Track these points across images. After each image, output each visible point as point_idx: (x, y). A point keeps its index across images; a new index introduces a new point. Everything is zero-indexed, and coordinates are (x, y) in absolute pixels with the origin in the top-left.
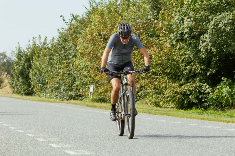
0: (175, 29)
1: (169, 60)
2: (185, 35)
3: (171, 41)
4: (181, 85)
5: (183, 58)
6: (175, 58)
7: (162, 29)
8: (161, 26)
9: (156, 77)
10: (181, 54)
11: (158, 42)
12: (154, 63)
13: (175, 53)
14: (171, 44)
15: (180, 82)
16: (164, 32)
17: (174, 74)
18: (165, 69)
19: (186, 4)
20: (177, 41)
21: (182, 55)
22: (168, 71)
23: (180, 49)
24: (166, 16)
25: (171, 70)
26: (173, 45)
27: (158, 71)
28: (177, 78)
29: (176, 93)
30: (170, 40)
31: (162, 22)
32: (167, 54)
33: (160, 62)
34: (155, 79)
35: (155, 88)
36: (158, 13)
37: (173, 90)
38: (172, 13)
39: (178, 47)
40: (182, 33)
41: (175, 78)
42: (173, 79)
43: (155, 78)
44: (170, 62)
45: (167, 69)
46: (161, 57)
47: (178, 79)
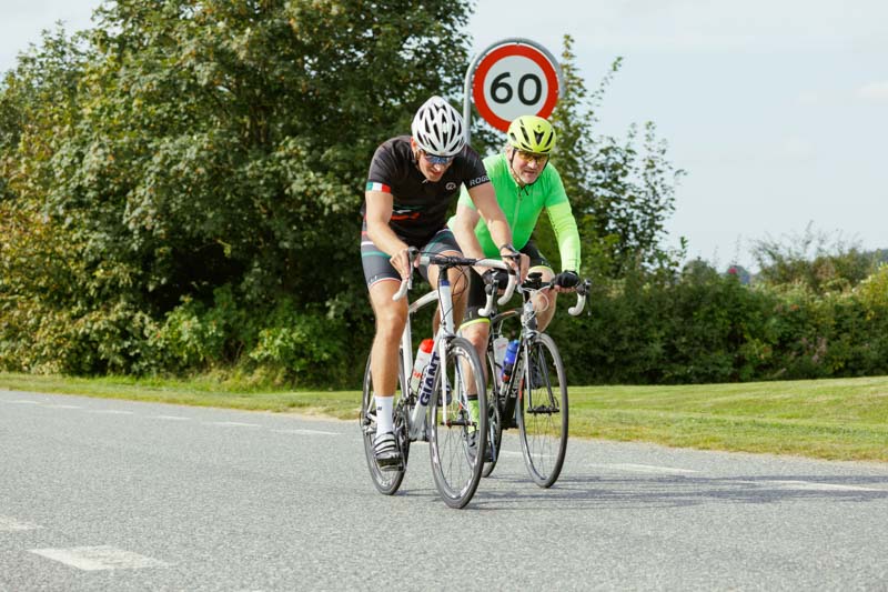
0: (61, 177)
1: (43, 254)
2: (86, 192)
3: (53, 208)
4: (74, 318)
5: (80, 249)
6: (59, 249)
7: (27, 178)
8: (23, 171)
9: (10, 298)
10: (74, 239)
11: (16, 210)
12: (7, 265)
13: (61, 238)
14: (53, 213)
15: (70, 308)
16: (31, 185)
17: (56, 291)
18: (33, 279)
19: (90, 115)
20: (68, 207)
21: (77, 241)
22: (42, 284)
23: (72, 227)
24: (36, 148)
25: (47, 281)
26: (56, 217)
27: (17, 284)
28: (64, 300)
29: (68, 337)
30: (48, 205)
31: (27, 162)
32: (37, 240)
33: (24, 260)
34: (7, 304)
35: (9, 326)
36: (16, 139)
37: (56, 331)
38: (51, 140)
39: (69, 220)
40: (79, 188)
41: (59, 301)
42: (54, 302)
43: (7, 301)
44: (48, 260)
45: (37, 279)
46: (24, 247)
47: (66, 303)
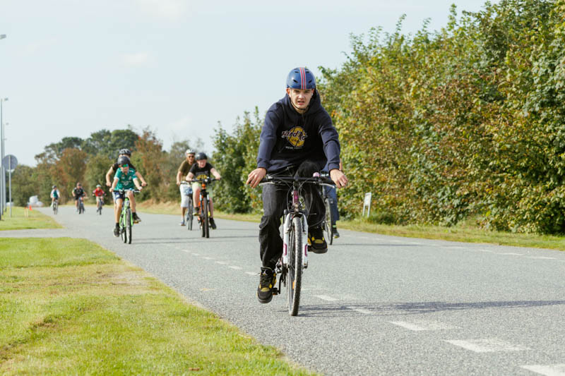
0: (538, 84)
1: (524, 142)
2: (557, 94)
3: (531, 106)
4: (548, 190)
5: (551, 137)
6: (535, 138)
7: (512, 84)
8: (508, 79)
9: (499, 175)
10: (547, 130)
11: (504, 109)
12: (497, 150)
13: (537, 129)
14: (531, 110)
15: (545, 183)
16: (514, 89)
17: (534, 170)
18: (517, 160)
19: (559, 35)
20: (542, 105)
21: (550, 131)
22: (523, 164)
23: (546, 121)
24: (518, 61)
25: (528, 162)
26: (534, 113)
27: (505, 165)
28: (540, 176)
29: (544, 204)
30: (528, 103)
31: (511, 72)
32: (520, 131)
33: (508, 146)
34: (498, 180)
35: (498, 196)
36: (502, 55)
37: (534, 200)
38: (529, 56)
39: (544, 115)
40: (551, 91)
41: (537, 177)
42: (533, 178)
43: (498, 177)
44: (527, 146)
45: (520, 160)
46: (510, 136)
47: (542, 179)
